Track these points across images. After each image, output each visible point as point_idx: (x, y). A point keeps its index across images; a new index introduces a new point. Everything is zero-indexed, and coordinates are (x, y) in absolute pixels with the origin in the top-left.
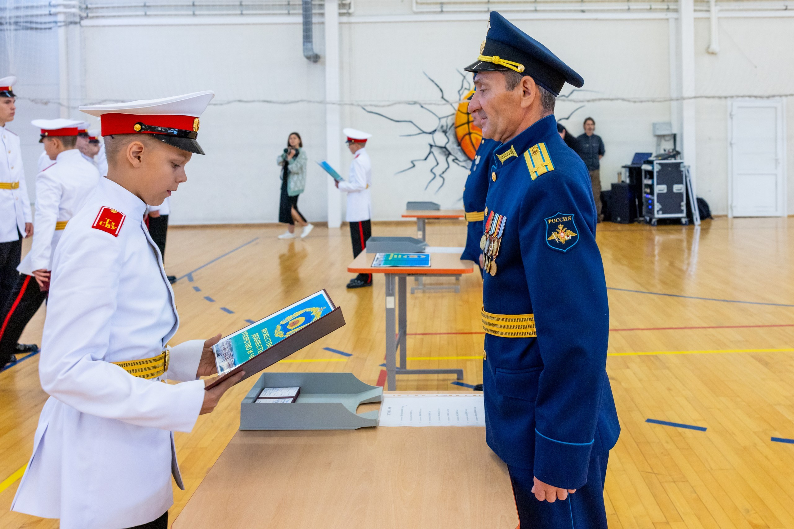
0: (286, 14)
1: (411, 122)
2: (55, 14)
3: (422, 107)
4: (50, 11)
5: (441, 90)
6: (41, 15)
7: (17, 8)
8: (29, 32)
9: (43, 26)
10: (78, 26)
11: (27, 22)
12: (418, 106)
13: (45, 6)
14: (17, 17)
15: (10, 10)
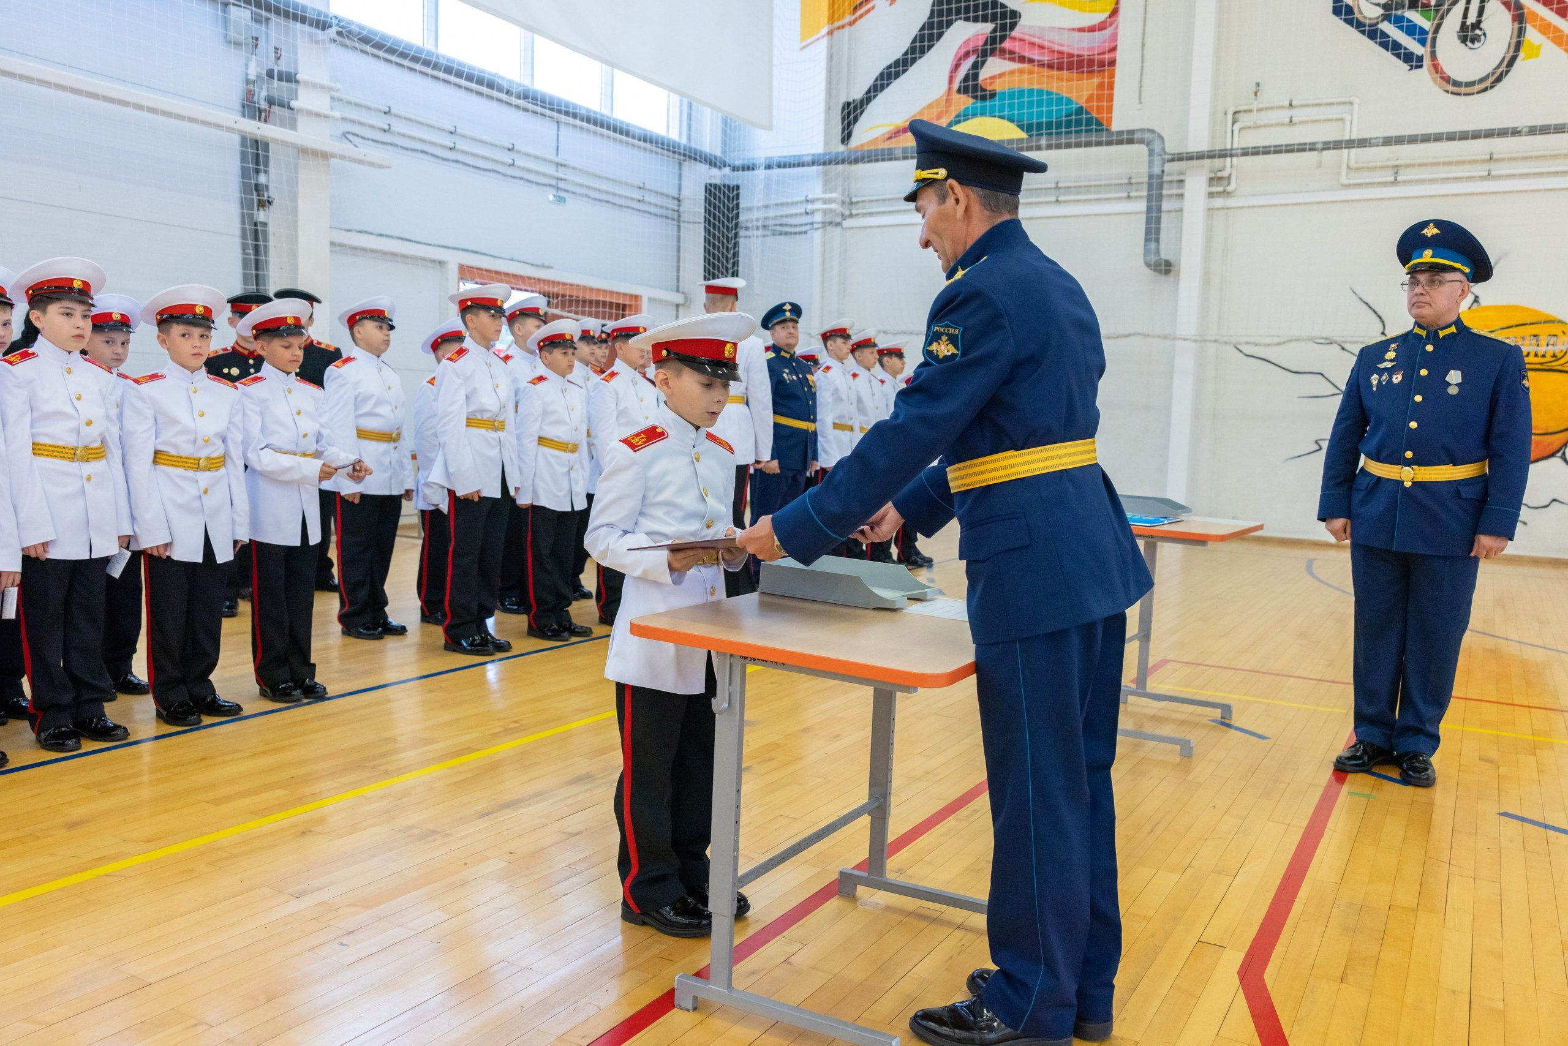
0: (1125, 198)
1: (1322, 374)
2: (812, 212)
3: (1343, 349)
4: (806, 209)
5: (1380, 318)
6: (791, 215)
7: (766, 207)
8: (777, 237)
9: (793, 230)
10: (839, 229)
11: (775, 225)
12: (1336, 347)
13: (802, 202)
14: (766, 218)
15: (758, 209)
